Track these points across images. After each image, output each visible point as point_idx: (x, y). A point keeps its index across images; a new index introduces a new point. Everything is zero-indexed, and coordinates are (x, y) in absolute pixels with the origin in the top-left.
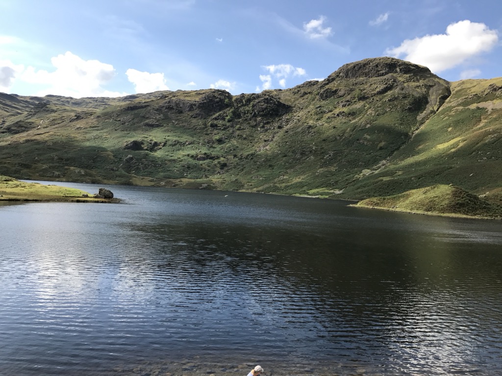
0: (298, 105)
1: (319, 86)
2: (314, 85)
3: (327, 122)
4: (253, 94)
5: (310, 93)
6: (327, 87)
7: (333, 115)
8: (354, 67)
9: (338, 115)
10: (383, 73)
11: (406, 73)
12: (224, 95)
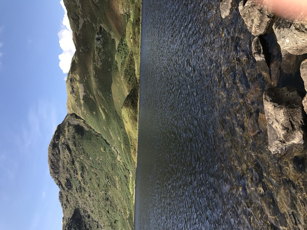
0: (74, 204)
1: (63, 191)
2: (62, 194)
3: (87, 185)
5: (67, 197)
6: (64, 186)
7: (83, 181)
9: (83, 177)
10: (58, 151)
11: (59, 138)
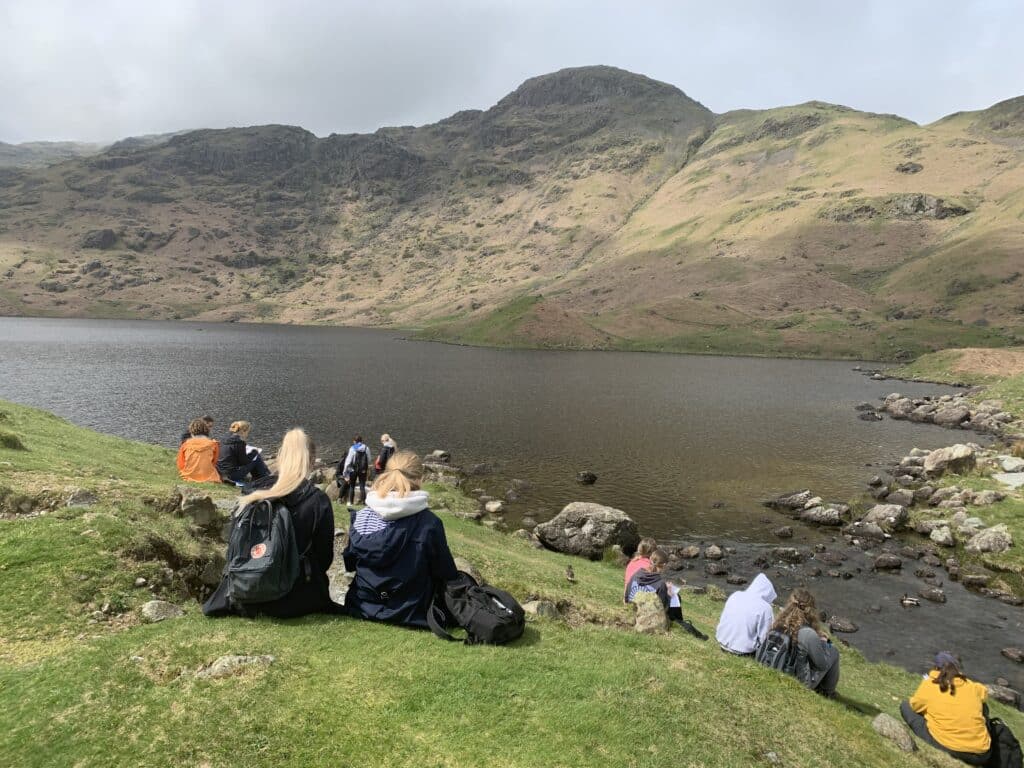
2: (472, 119)
4: (354, 135)
8: (544, 84)
10: (593, 97)
12: (298, 136)
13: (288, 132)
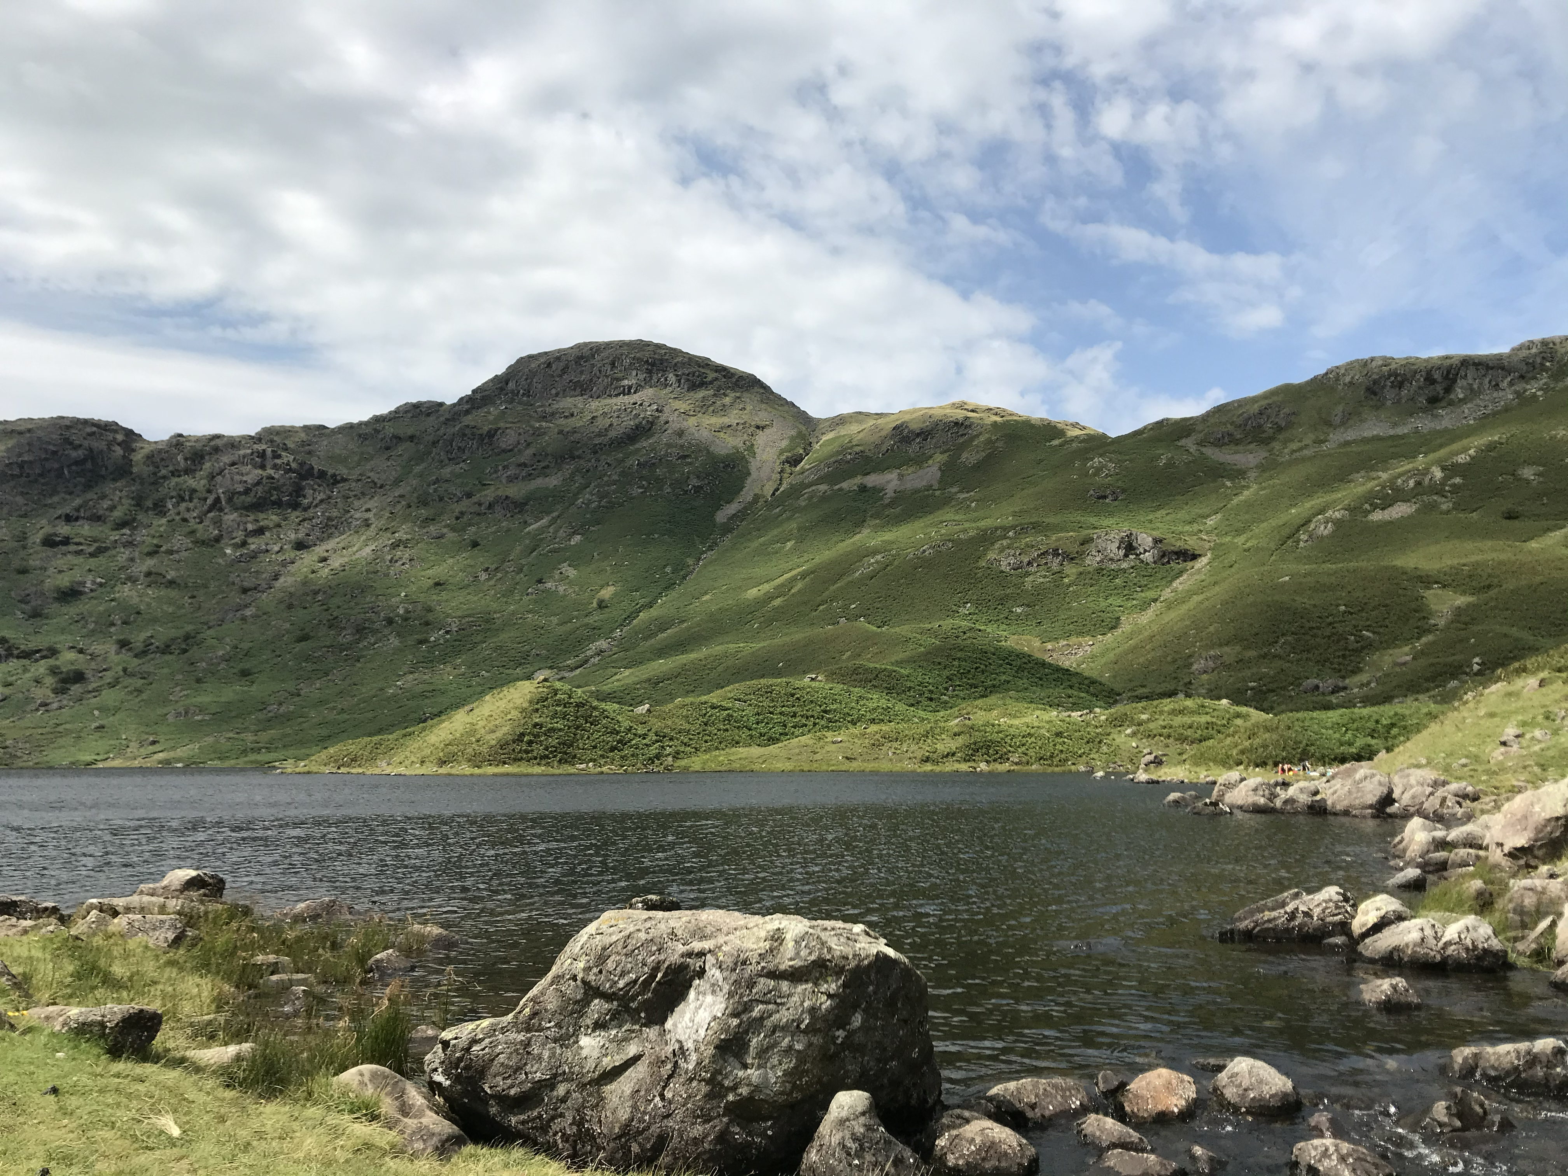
0: (371, 474)
2: (428, 415)
3: (453, 529)
6: (468, 420)
8: (549, 365)
9: (490, 507)
10: (630, 387)
11: (694, 387)
12: (110, 436)
13: (89, 430)
